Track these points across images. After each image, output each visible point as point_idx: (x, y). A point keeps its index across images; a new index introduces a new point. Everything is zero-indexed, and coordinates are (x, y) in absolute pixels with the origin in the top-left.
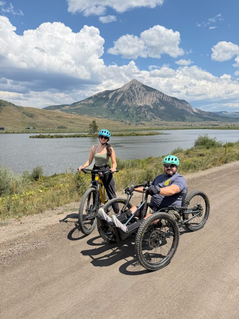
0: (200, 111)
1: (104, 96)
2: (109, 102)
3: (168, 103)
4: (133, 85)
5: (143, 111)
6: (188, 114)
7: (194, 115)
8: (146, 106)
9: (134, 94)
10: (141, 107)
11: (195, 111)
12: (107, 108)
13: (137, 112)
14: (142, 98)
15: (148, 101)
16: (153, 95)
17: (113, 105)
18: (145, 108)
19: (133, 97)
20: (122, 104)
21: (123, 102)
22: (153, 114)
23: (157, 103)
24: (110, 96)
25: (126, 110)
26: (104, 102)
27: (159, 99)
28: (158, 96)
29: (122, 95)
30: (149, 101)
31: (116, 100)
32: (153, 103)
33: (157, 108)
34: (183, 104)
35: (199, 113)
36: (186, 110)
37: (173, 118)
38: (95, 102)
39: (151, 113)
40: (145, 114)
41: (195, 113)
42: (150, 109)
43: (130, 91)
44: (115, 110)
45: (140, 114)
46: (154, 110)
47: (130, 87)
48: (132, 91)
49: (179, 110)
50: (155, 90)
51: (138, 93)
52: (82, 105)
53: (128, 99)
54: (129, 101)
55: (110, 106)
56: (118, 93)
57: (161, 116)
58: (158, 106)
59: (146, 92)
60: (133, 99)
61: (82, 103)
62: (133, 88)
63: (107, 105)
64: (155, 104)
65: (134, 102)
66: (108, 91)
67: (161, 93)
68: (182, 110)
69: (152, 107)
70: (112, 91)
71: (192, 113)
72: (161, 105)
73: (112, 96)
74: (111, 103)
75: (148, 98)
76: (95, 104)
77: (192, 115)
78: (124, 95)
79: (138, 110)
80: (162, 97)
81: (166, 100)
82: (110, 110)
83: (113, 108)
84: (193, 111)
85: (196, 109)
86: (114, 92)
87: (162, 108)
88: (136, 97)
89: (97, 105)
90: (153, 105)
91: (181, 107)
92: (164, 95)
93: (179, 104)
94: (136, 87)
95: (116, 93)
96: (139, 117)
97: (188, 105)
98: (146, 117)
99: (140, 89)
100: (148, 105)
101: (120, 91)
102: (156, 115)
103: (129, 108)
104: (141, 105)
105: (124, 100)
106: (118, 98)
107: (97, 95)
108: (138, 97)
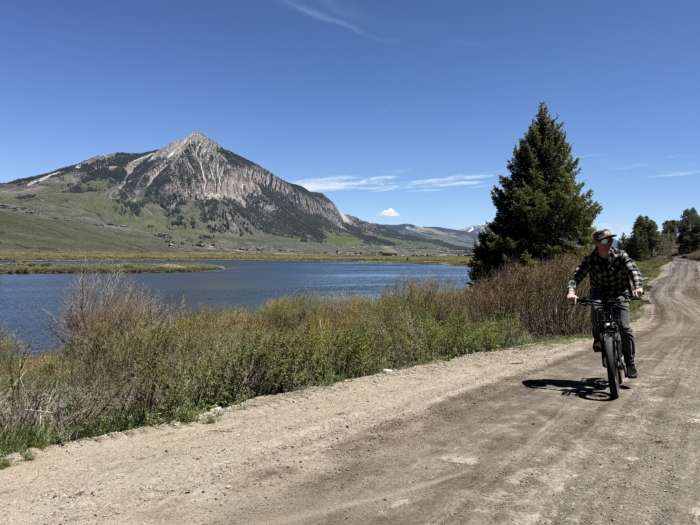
0: (356, 220)
1: (111, 168)
2: (124, 183)
3: (283, 198)
4: (194, 146)
5: (219, 212)
6: (330, 226)
7: (343, 230)
8: (229, 202)
9: (197, 168)
10: (214, 202)
11: (346, 220)
12: (118, 198)
13: (205, 215)
14: (217, 179)
15: (234, 188)
16: (245, 176)
17: (137, 192)
18: (227, 205)
19: (195, 176)
20: (163, 190)
21: (167, 187)
22: (247, 221)
23: (255, 195)
24: (130, 169)
25: (173, 206)
26: (111, 181)
27: (261, 186)
28: (259, 178)
29: (162, 167)
30: (237, 188)
31: (146, 179)
32: (246, 195)
33: (258, 207)
34: (318, 202)
35: (355, 225)
36: (325, 216)
37: (295, 234)
38: (84, 180)
39: (241, 218)
40: (226, 219)
41: (346, 225)
42: (237, 208)
43: (186, 160)
44: (142, 204)
45: (212, 219)
46: (249, 212)
47: (187, 151)
48: (192, 160)
49: (310, 215)
50: (252, 163)
51: (207, 168)
52: (42, 187)
53: (181, 178)
54: (183, 185)
55: (128, 195)
56: (153, 161)
57: (267, 227)
58: (258, 202)
59: (229, 167)
60: (193, 181)
61: (41, 180)
62: (195, 154)
63: (120, 191)
64: (251, 196)
65: (197, 187)
66: (123, 154)
67: (266, 173)
68: (317, 216)
69: (244, 204)
70: (137, 156)
71: (339, 225)
72: (266, 202)
73: (135, 170)
74: (131, 187)
75: (233, 182)
76: (84, 186)
77: (339, 229)
78: (167, 169)
79: (207, 209)
80: (268, 183)
81: (278, 189)
82: (127, 205)
83: (135, 200)
84: (341, 220)
85: (348, 216)
86: (142, 158)
87: (270, 208)
88: (201, 175)
89: (90, 189)
90: (246, 200)
91: (314, 209)
92: (274, 178)
93: (310, 202)
94: (204, 151)
95: (145, 161)
96: (209, 227)
97: (330, 206)
98: (228, 228)
99: (212, 158)
100: (234, 197)
101: (158, 159)
102: (253, 224)
103: (183, 203)
104: (217, 196)
105: (170, 181)
106: (153, 175)
107: (89, 163)
108: (207, 177)
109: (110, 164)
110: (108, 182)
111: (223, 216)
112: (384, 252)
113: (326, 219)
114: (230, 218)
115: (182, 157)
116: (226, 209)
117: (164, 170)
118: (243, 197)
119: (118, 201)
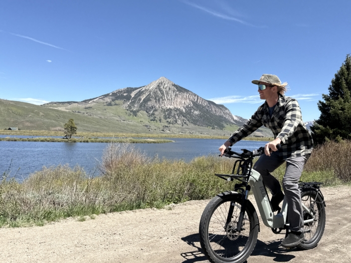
0: (241, 118)
1: (125, 94)
2: (130, 101)
3: (203, 107)
4: (162, 83)
5: (172, 114)
6: (227, 121)
7: (234, 124)
8: (177, 109)
9: (163, 94)
10: (170, 109)
11: (235, 118)
12: (128, 108)
13: (166, 116)
14: (172, 99)
15: (180, 103)
16: (185, 97)
17: (136, 105)
18: (176, 111)
19: (162, 97)
20: (147, 104)
21: (149, 103)
22: (185, 119)
23: (190, 106)
24: (133, 95)
25: (151, 112)
26: (125, 101)
27: (193, 102)
28: (191, 98)
29: (147, 94)
30: (181, 103)
31: (140, 99)
32: (185, 106)
33: (190, 112)
34: (221, 109)
35: (240, 121)
36: (225, 116)
37: (209, 126)
38: (113, 100)
39: (183, 117)
40: (176, 118)
41: (236, 121)
42: (181, 113)
43: (158, 90)
44: (138, 111)
45: (169, 118)
46: (186, 114)
47: (158, 86)
48: (160, 90)
49: (217, 116)
50: (189, 91)
51: (167, 94)
52: (95, 103)
53: (155, 99)
54: (156, 102)
55: (132, 107)
56: (143, 91)
57: (195, 122)
58: (191, 110)
59: (177, 93)
60: (161, 100)
61: (95, 100)
62: (162, 87)
63: (129, 105)
64: (187, 107)
65: (163, 103)
66: (130, 88)
67: (195, 95)
68: (221, 116)
69: (184, 110)
70: (136, 89)
71: (232, 121)
72: (195, 109)
73: (135, 95)
74: (133, 103)
75: (179, 100)
76: (113, 103)
77: (232, 123)
78: (150, 94)
79: (167, 113)
80: (196, 100)
81: (200, 103)
82: (131, 111)
83: (135, 109)
84: (233, 118)
85: (236, 116)
86: (138, 90)
87: (197, 113)
88: (164, 97)
89: (116, 104)
90: (185, 109)
91: (219, 113)
92: (199, 98)
93: (217, 109)
94: (166, 85)
95: (140, 91)
96: (167, 122)
97: (227, 111)
98: (176, 122)
99: (169, 89)
100: (179, 107)
101: (146, 90)
102: (188, 120)
103: (156, 110)
104: (171, 107)
105: (150, 100)
106: (143, 97)
107: (115, 92)
108: (167, 98)
109: (125, 93)
110: (123, 101)
111: (174, 117)
112: (256, 135)
113: (225, 118)
114: (177, 117)
115: (156, 89)
116: (176, 113)
117: (148, 95)
118: (184, 107)
119: (127, 110)
